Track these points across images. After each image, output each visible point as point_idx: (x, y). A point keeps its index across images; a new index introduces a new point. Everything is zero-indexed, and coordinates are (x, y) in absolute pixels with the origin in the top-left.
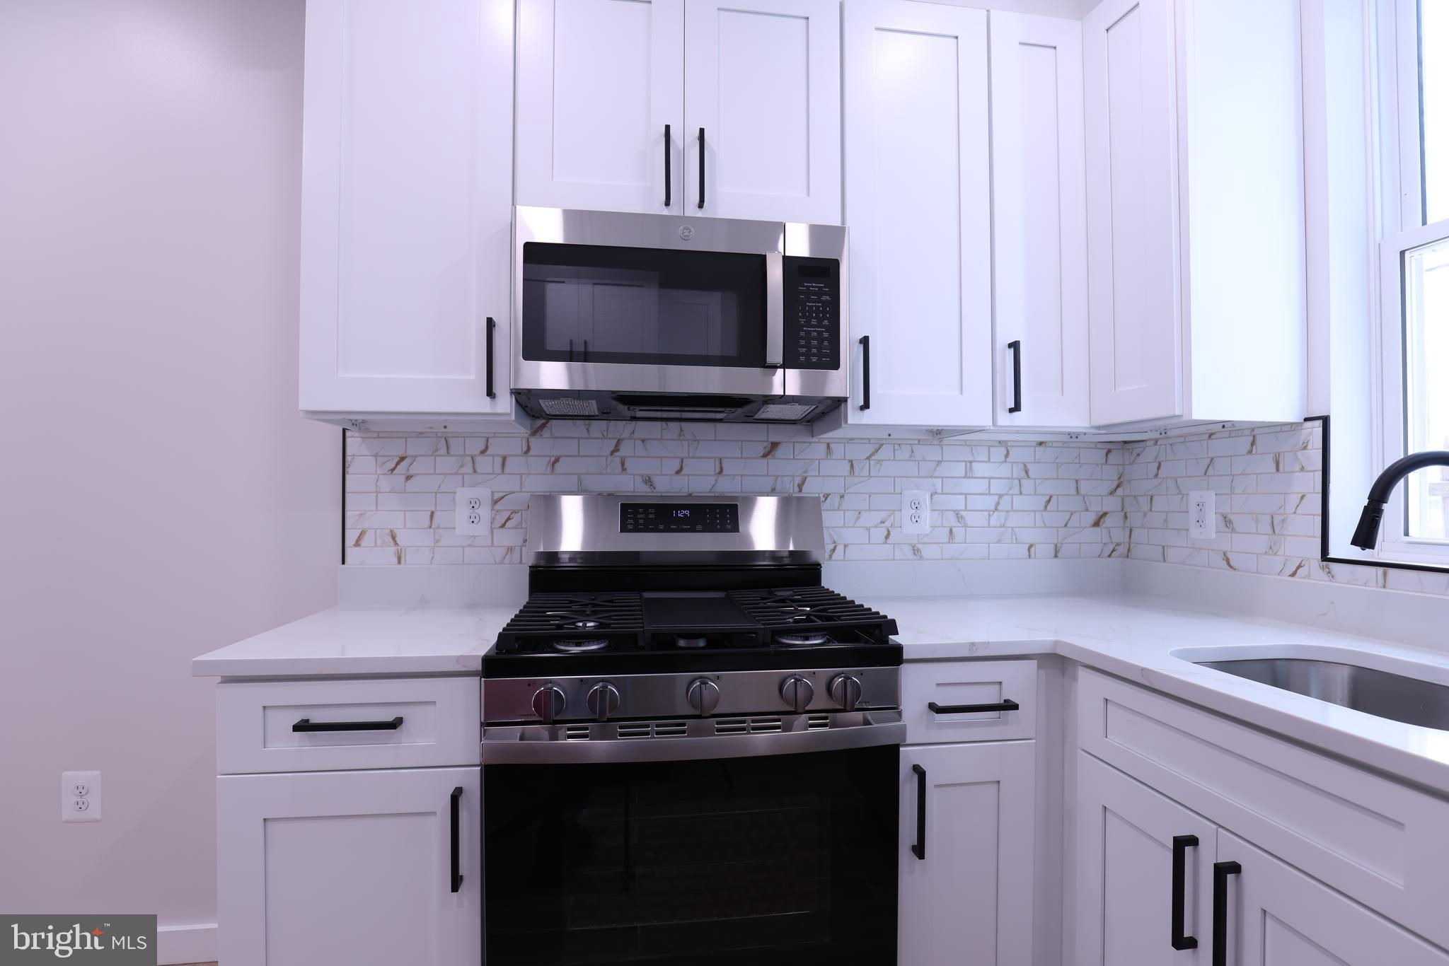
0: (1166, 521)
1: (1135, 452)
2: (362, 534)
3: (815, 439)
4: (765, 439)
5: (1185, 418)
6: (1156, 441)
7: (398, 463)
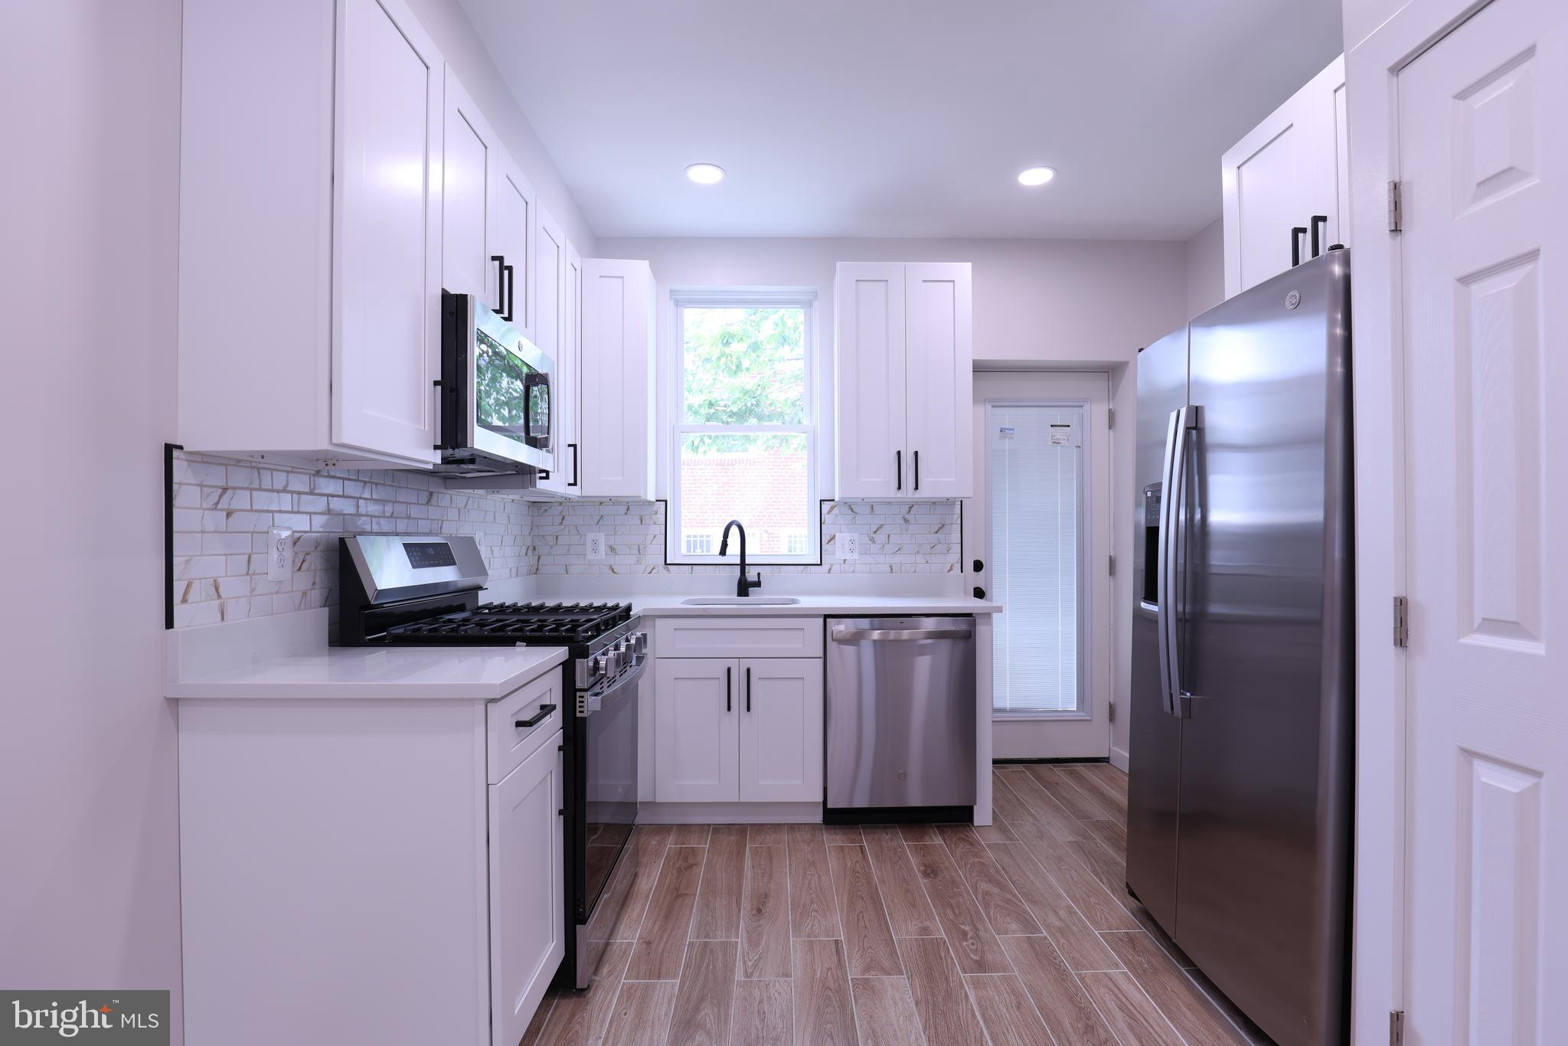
0: (568, 550)
1: (543, 509)
2: (189, 585)
3: (446, 491)
4: (426, 488)
5: (643, 498)
6: (561, 504)
7: (221, 497)
